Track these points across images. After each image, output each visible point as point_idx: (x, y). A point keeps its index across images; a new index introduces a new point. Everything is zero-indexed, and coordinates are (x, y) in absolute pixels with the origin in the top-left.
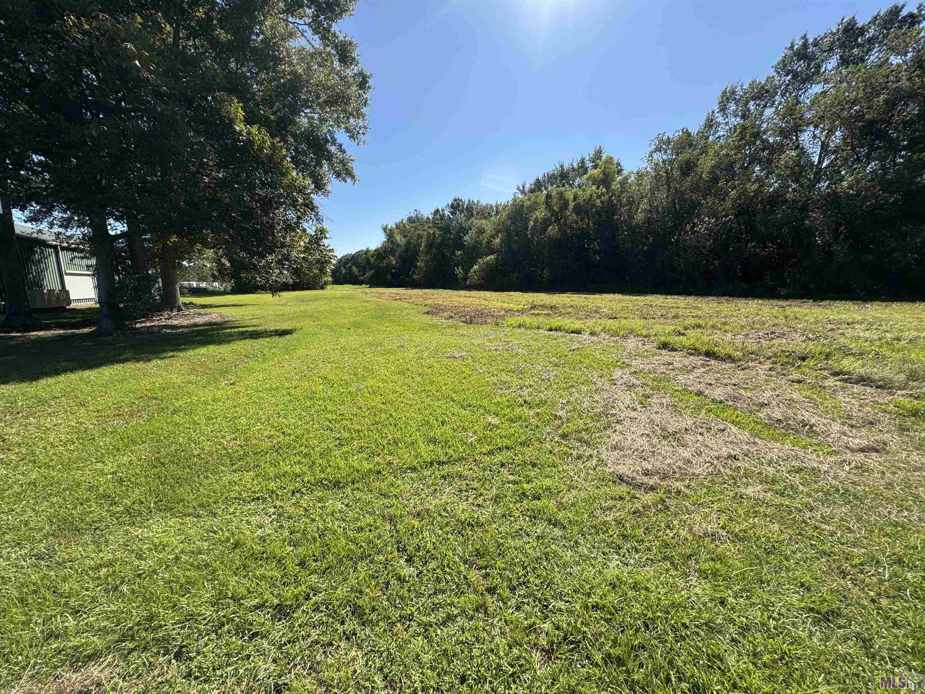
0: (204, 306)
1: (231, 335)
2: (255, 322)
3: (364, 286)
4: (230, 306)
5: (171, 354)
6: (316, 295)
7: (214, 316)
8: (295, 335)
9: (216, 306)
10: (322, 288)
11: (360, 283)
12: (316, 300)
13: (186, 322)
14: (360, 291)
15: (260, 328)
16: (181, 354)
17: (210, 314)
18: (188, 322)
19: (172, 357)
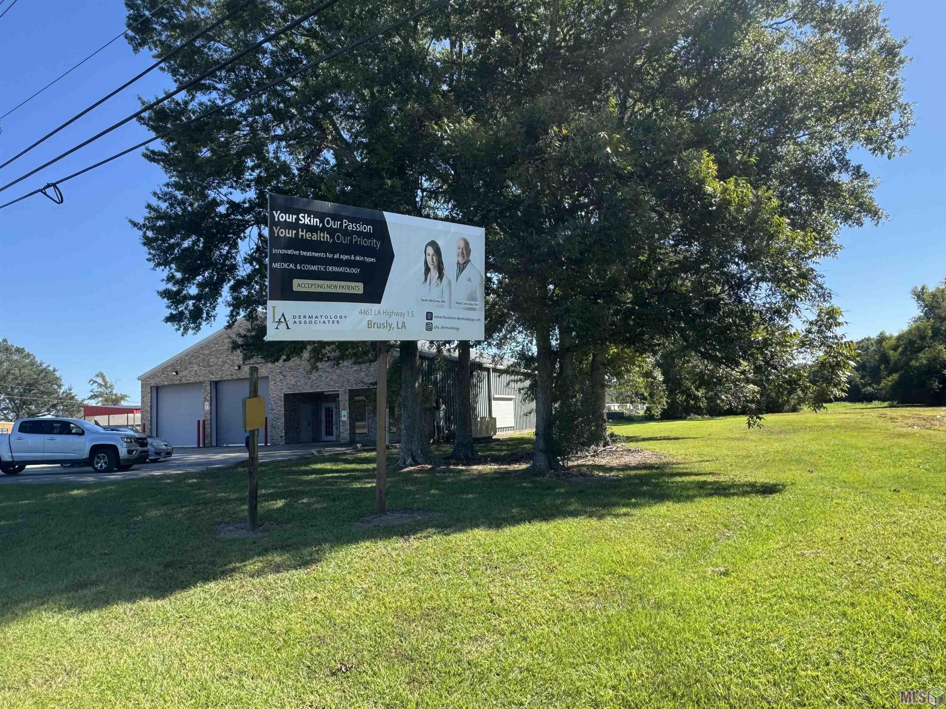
0: (629, 439)
1: (685, 487)
2: (708, 467)
3: (876, 403)
4: (660, 439)
5: (625, 510)
6: (789, 423)
7: (647, 454)
8: (787, 495)
9: (644, 440)
10: (794, 410)
11: (869, 398)
12: (795, 431)
13: (615, 463)
14: (874, 413)
15: (722, 479)
16: (636, 512)
17: (642, 450)
18: (617, 461)
19: (625, 515)
